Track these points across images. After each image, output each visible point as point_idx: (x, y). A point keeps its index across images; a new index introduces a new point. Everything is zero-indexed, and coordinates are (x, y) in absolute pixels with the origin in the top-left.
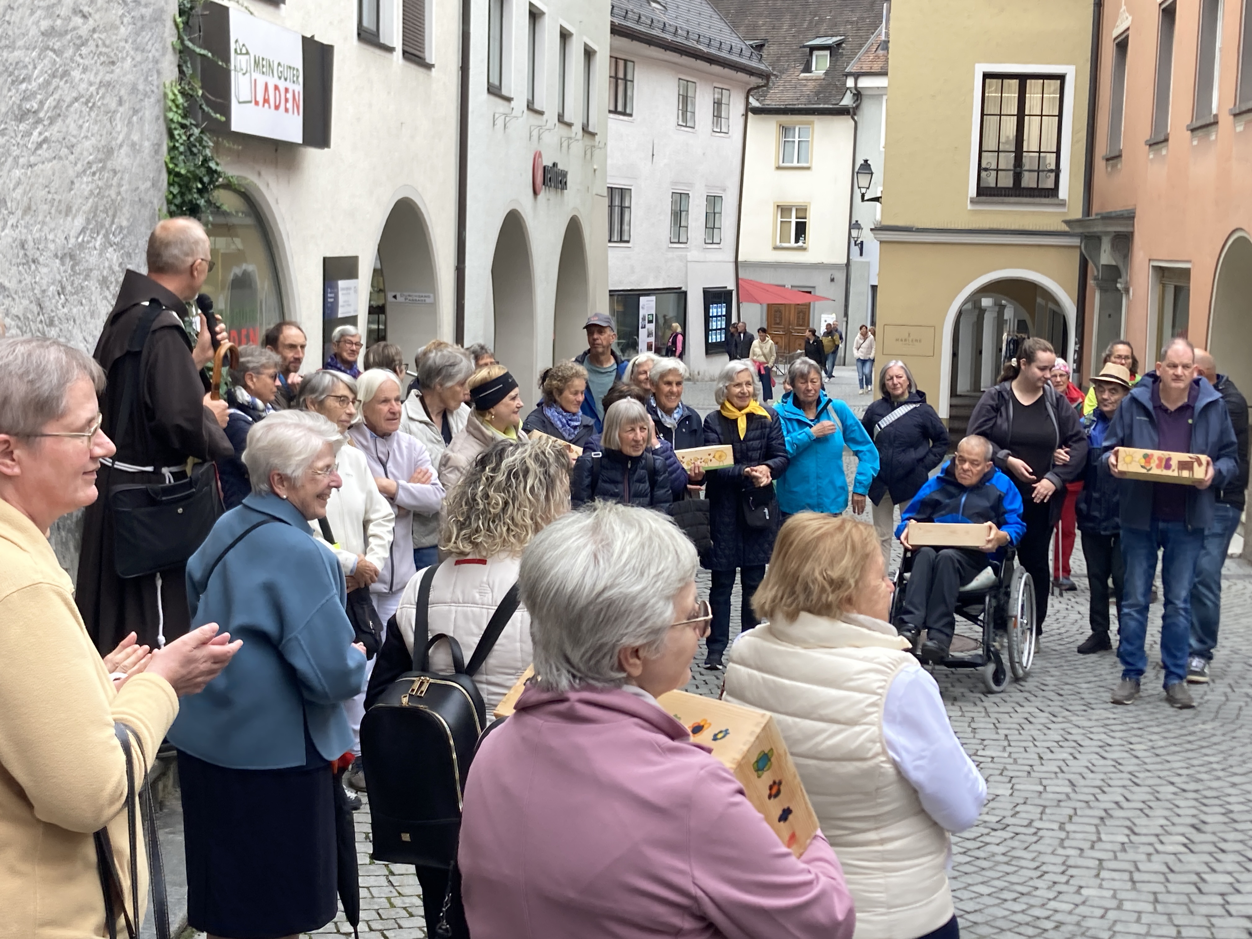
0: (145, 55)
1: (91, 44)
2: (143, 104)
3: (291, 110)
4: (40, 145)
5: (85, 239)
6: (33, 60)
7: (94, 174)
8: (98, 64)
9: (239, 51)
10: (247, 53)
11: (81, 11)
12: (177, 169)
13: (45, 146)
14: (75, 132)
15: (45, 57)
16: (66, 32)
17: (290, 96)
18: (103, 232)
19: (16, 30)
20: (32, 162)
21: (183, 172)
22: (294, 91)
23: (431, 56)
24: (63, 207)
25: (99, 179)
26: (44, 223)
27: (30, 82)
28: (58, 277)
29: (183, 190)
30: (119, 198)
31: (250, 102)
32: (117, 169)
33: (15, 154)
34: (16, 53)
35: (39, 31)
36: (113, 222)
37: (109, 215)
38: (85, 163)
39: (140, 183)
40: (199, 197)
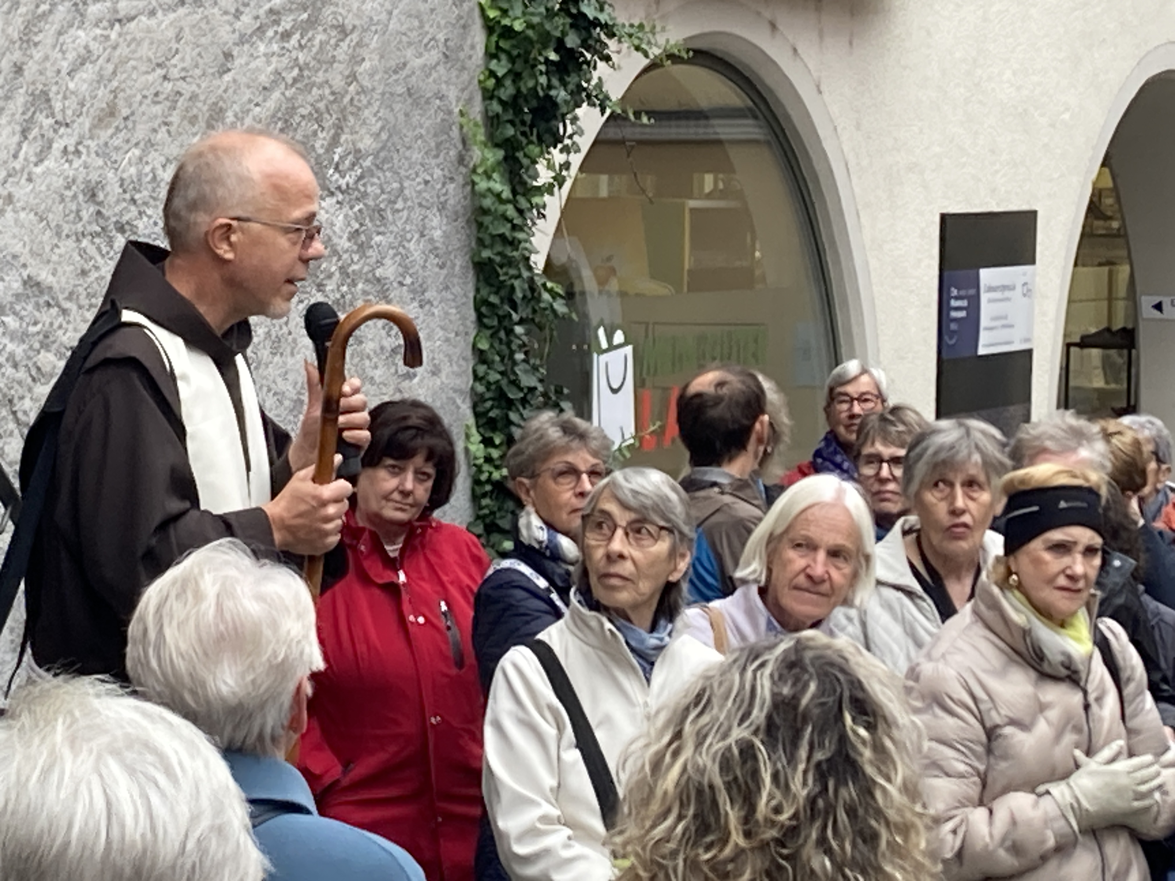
7: (286, 36)
12: (506, 22)
20: (121, 15)
21: (518, 26)
24: (202, 109)
25: (301, 47)
26: (150, 144)
29: (519, 66)
32: (349, 23)
37: (326, 125)
38: (262, 12)
39: (409, 53)
40: (555, 82)
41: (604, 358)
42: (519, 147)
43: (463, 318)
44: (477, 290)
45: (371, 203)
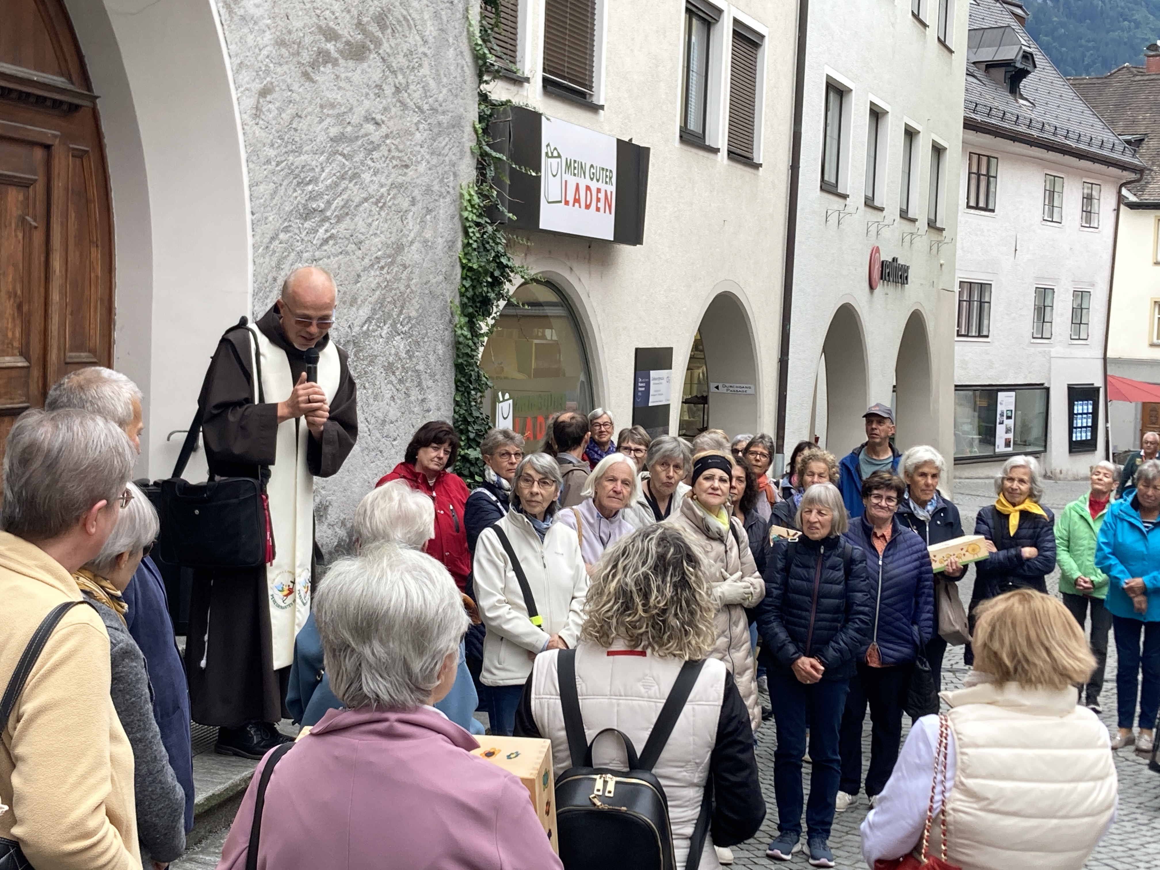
0: (441, 158)
1: (384, 150)
2: (437, 204)
3: (602, 210)
4: (326, 241)
5: (371, 328)
6: (321, 164)
7: (382, 268)
8: (390, 168)
9: (550, 155)
10: (559, 156)
11: (373, 119)
12: (470, 265)
13: (331, 242)
14: (363, 230)
15: (334, 160)
16: (357, 138)
17: (602, 196)
18: (390, 322)
19: (303, 136)
20: (317, 257)
21: (475, 266)
22: (606, 191)
23: (759, 157)
24: (348, 298)
25: (388, 273)
27: (317, 184)
29: (475, 283)
30: (408, 291)
31: (560, 202)
32: (407, 264)
33: (298, 249)
34: (303, 158)
35: (328, 137)
36: (401, 313)
37: (397, 306)
38: (373, 258)
39: (431, 276)
40: (490, 290)
41: (501, 404)
42: (474, 317)
43: (450, 388)
44: (456, 376)
45: (414, 338)
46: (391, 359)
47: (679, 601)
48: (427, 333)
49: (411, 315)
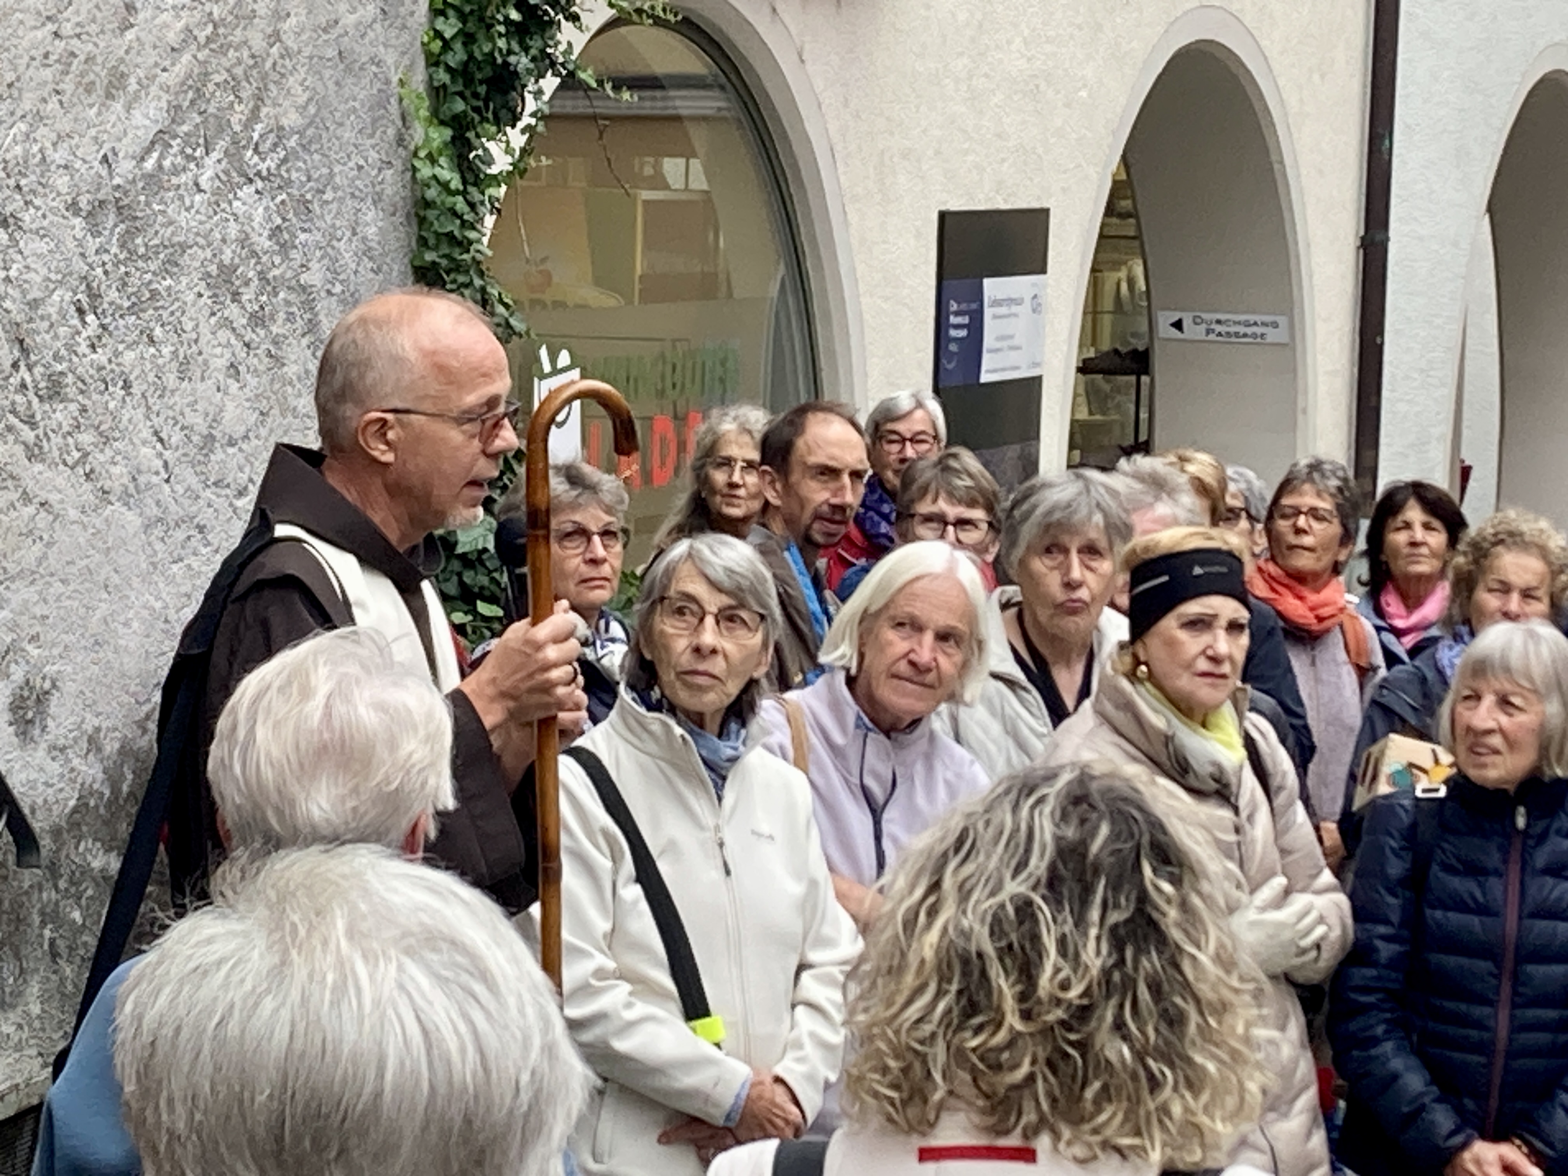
18: (222, 144)
24: (100, 74)
26: (39, 117)
28: (80, 266)
29: (471, 27)
36: (254, 116)
37: (244, 95)
39: (342, 7)
40: (515, 47)
41: (546, 383)
42: (471, 126)
45: (295, 192)
46: (227, 256)
47: (1129, 984)
48: (331, 175)
49: (285, 122)
